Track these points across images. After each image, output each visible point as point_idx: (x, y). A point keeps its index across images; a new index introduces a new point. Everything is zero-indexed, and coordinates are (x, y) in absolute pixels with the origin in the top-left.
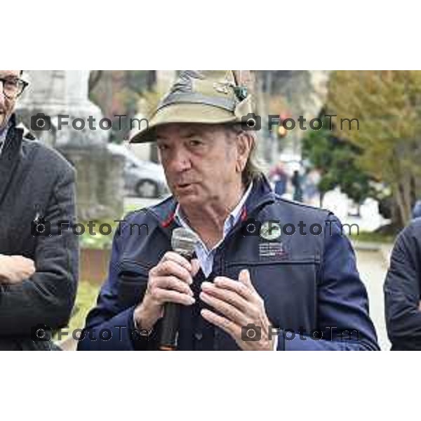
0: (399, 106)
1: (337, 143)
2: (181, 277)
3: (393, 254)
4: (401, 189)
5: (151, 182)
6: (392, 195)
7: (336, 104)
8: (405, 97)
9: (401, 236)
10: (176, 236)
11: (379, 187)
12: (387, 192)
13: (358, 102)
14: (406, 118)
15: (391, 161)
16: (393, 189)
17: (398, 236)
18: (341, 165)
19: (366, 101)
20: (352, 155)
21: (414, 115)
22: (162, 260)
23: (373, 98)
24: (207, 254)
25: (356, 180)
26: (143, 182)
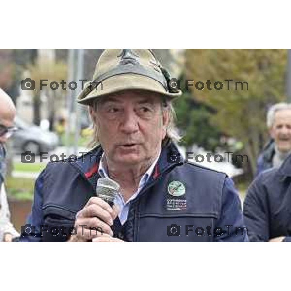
0: (249, 71)
1: (194, 105)
2: (103, 219)
3: (246, 200)
4: (251, 143)
5: (35, 142)
6: (243, 149)
7: (193, 71)
8: (253, 64)
9: (253, 186)
10: (100, 184)
11: (231, 141)
12: (239, 146)
13: (212, 69)
14: (254, 82)
15: (242, 120)
16: (244, 143)
17: (251, 185)
18: (197, 124)
19: (219, 68)
20: (207, 114)
21: (261, 78)
22: (88, 204)
23: (225, 65)
24: (123, 204)
25: (211, 136)
26: (28, 142)
